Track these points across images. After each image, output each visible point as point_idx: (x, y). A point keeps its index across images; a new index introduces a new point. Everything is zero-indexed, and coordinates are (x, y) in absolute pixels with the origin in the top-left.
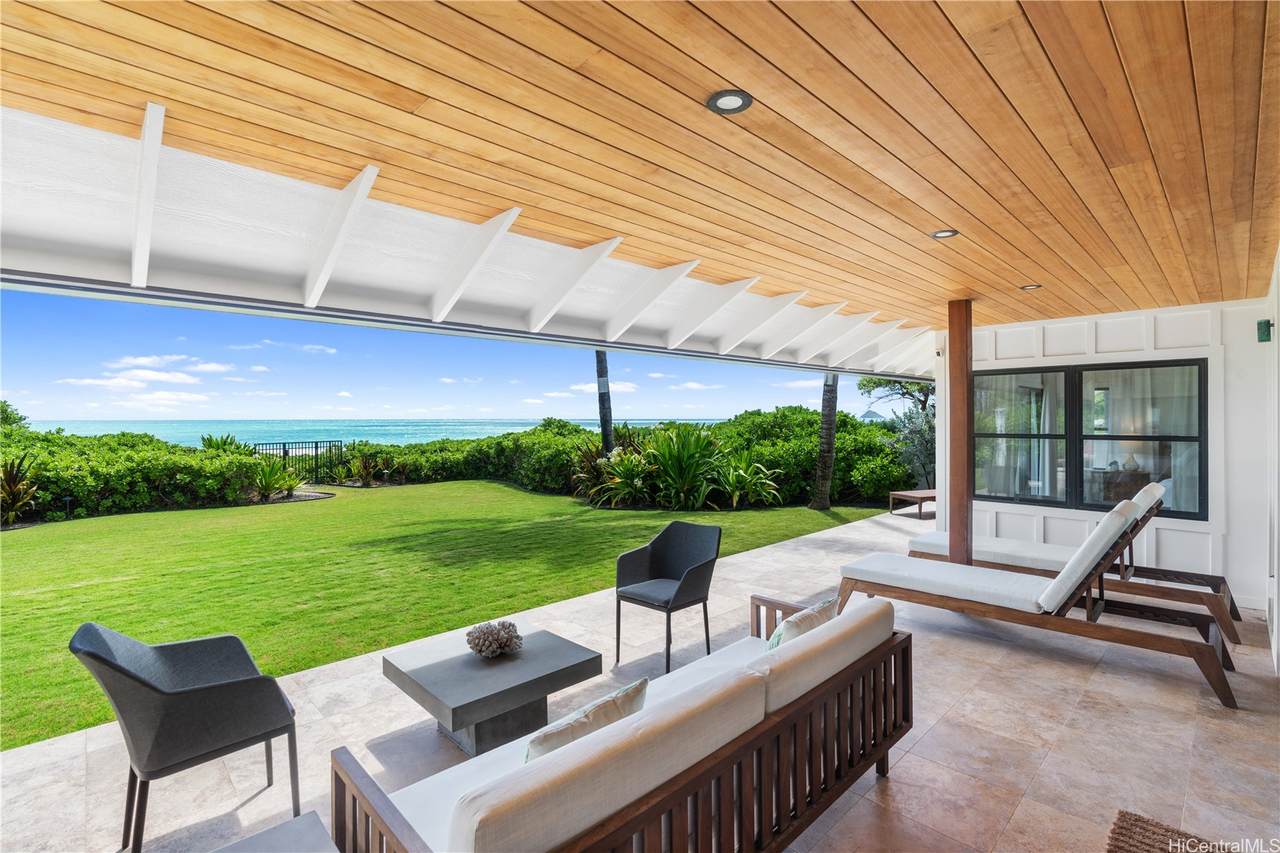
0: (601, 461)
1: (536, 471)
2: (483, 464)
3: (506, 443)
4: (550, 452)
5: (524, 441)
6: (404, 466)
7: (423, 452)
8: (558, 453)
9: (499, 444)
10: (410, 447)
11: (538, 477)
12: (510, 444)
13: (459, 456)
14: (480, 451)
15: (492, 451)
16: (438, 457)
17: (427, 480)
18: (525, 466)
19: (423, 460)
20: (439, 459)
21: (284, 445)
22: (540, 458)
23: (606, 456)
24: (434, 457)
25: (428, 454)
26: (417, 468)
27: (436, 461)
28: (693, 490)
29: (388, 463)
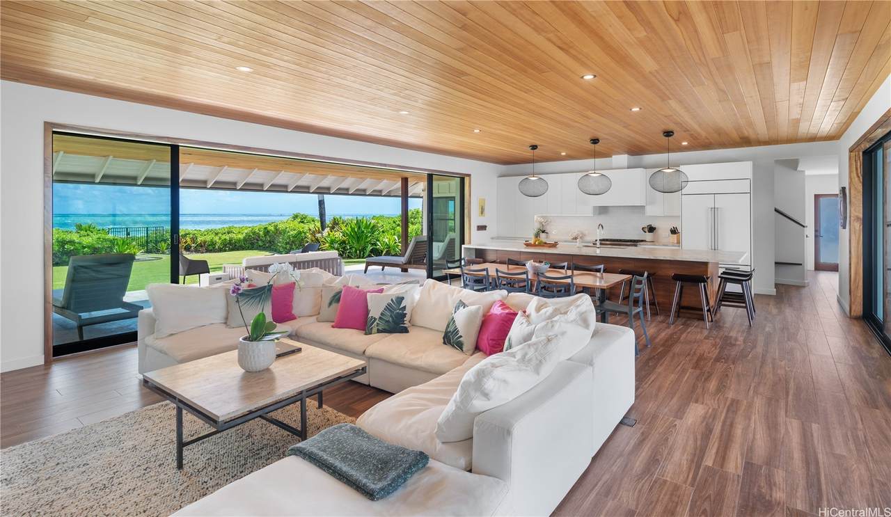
0: (319, 235)
1: (287, 243)
2: (255, 241)
3: (271, 228)
4: (295, 232)
5: (281, 227)
6: (205, 242)
7: (217, 234)
8: (300, 233)
9: (266, 228)
10: (208, 231)
11: (288, 246)
12: (272, 228)
13: (241, 236)
14: (254, 233)
15: (261, 233)
16: (227, 237)
17: (220, 250)
18: (280, 241)
19: (217, 239)
20: (228, 238)
21: (127, 229)
22: (289, 236)
23: (322, 233)
24: (223, 237)
25: (220, 235)
26: (213, 243)
27: (225, 239)
28: (364, 249)
29: (194, 240)
